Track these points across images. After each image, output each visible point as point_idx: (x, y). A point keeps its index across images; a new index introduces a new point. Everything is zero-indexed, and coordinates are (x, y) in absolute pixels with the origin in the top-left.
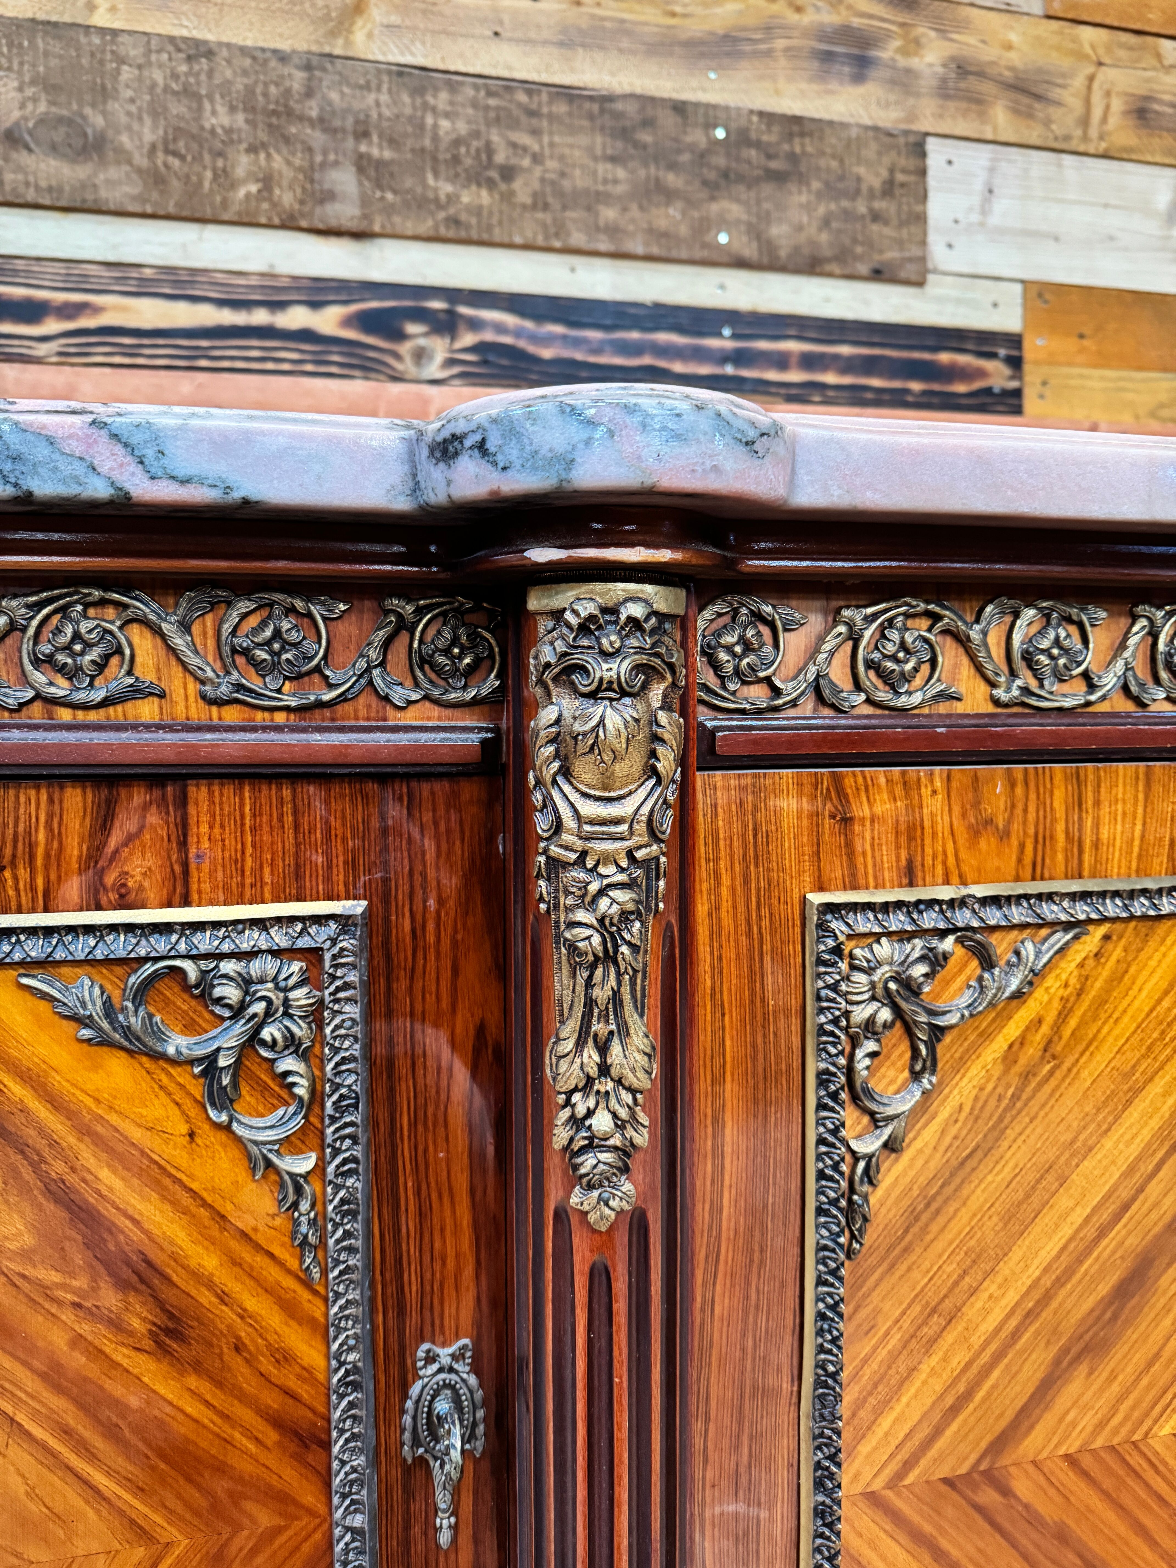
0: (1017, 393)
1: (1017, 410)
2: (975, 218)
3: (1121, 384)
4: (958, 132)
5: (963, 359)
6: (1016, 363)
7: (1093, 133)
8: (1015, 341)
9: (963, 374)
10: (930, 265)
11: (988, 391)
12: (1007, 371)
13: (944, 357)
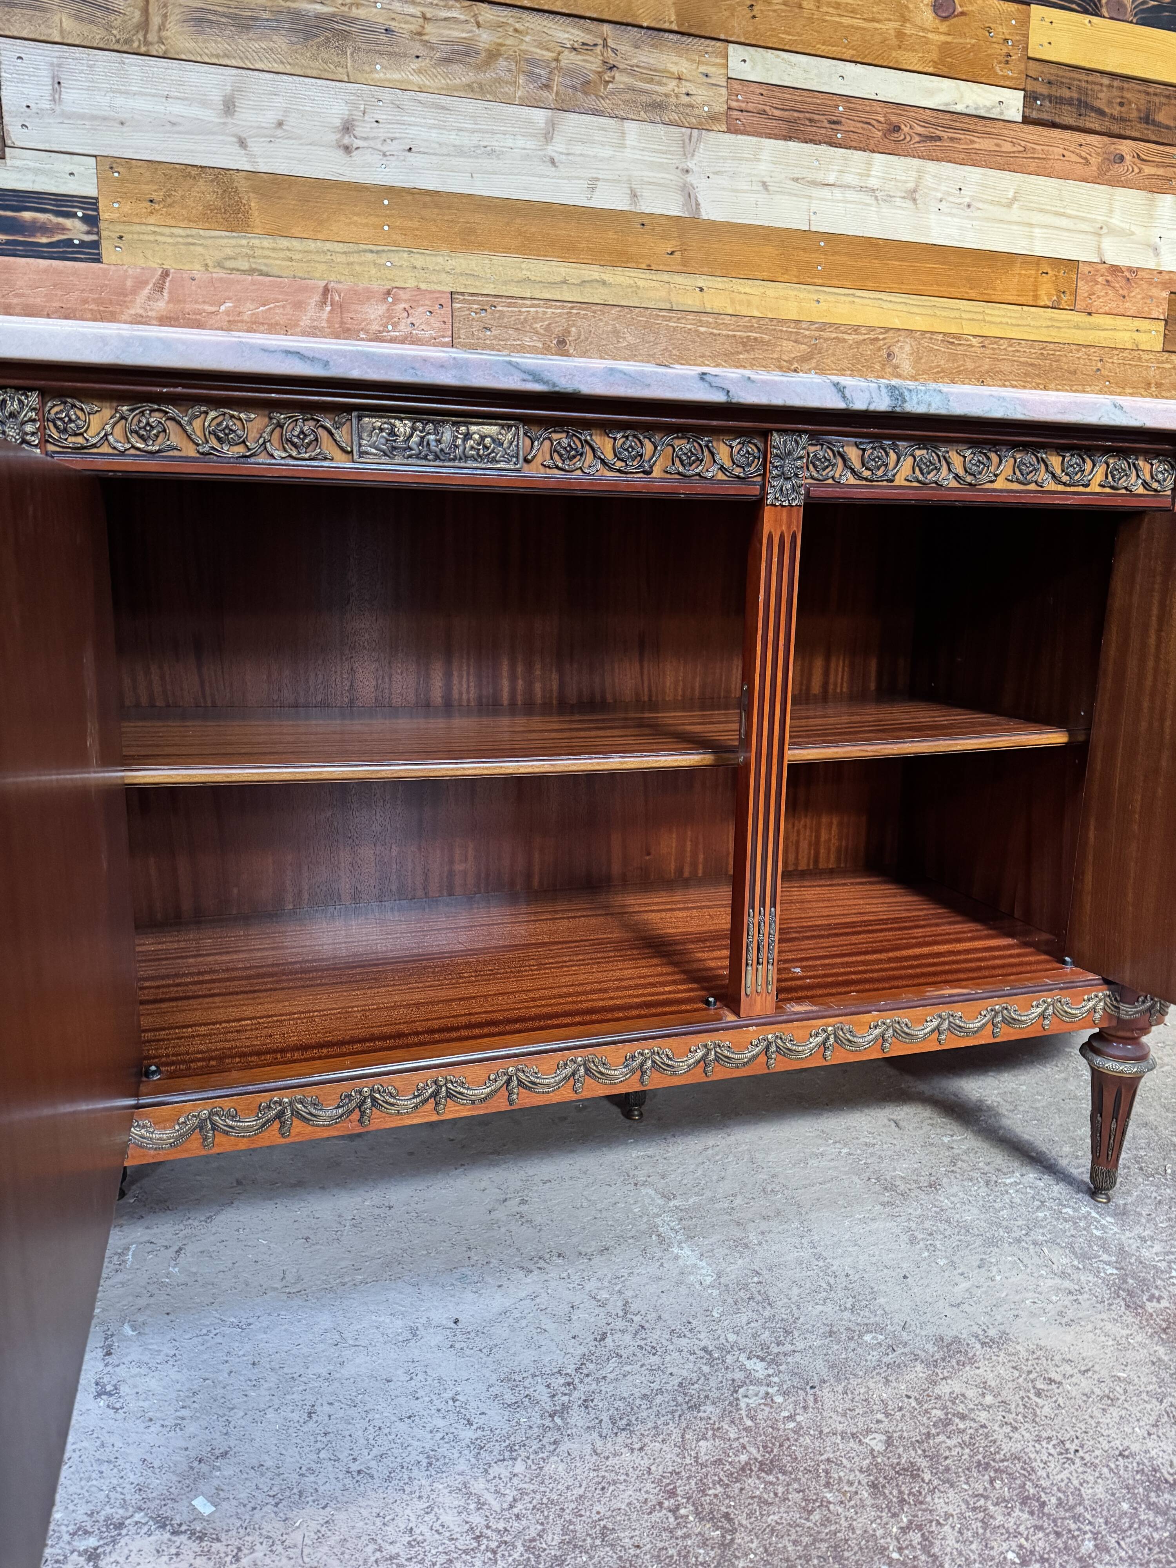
0: (96, 245)
1: (98, 260)
2: (46, 105)
3: (190, 240)
4: (24, 34)
5: (41, 217)
6: (92, 221)
7: (152, 37)
8: (91, 203)
9: (44, 229)
10: (8, 142)
11: (69, 242)
12: (85, 228)
13: (27, 215)
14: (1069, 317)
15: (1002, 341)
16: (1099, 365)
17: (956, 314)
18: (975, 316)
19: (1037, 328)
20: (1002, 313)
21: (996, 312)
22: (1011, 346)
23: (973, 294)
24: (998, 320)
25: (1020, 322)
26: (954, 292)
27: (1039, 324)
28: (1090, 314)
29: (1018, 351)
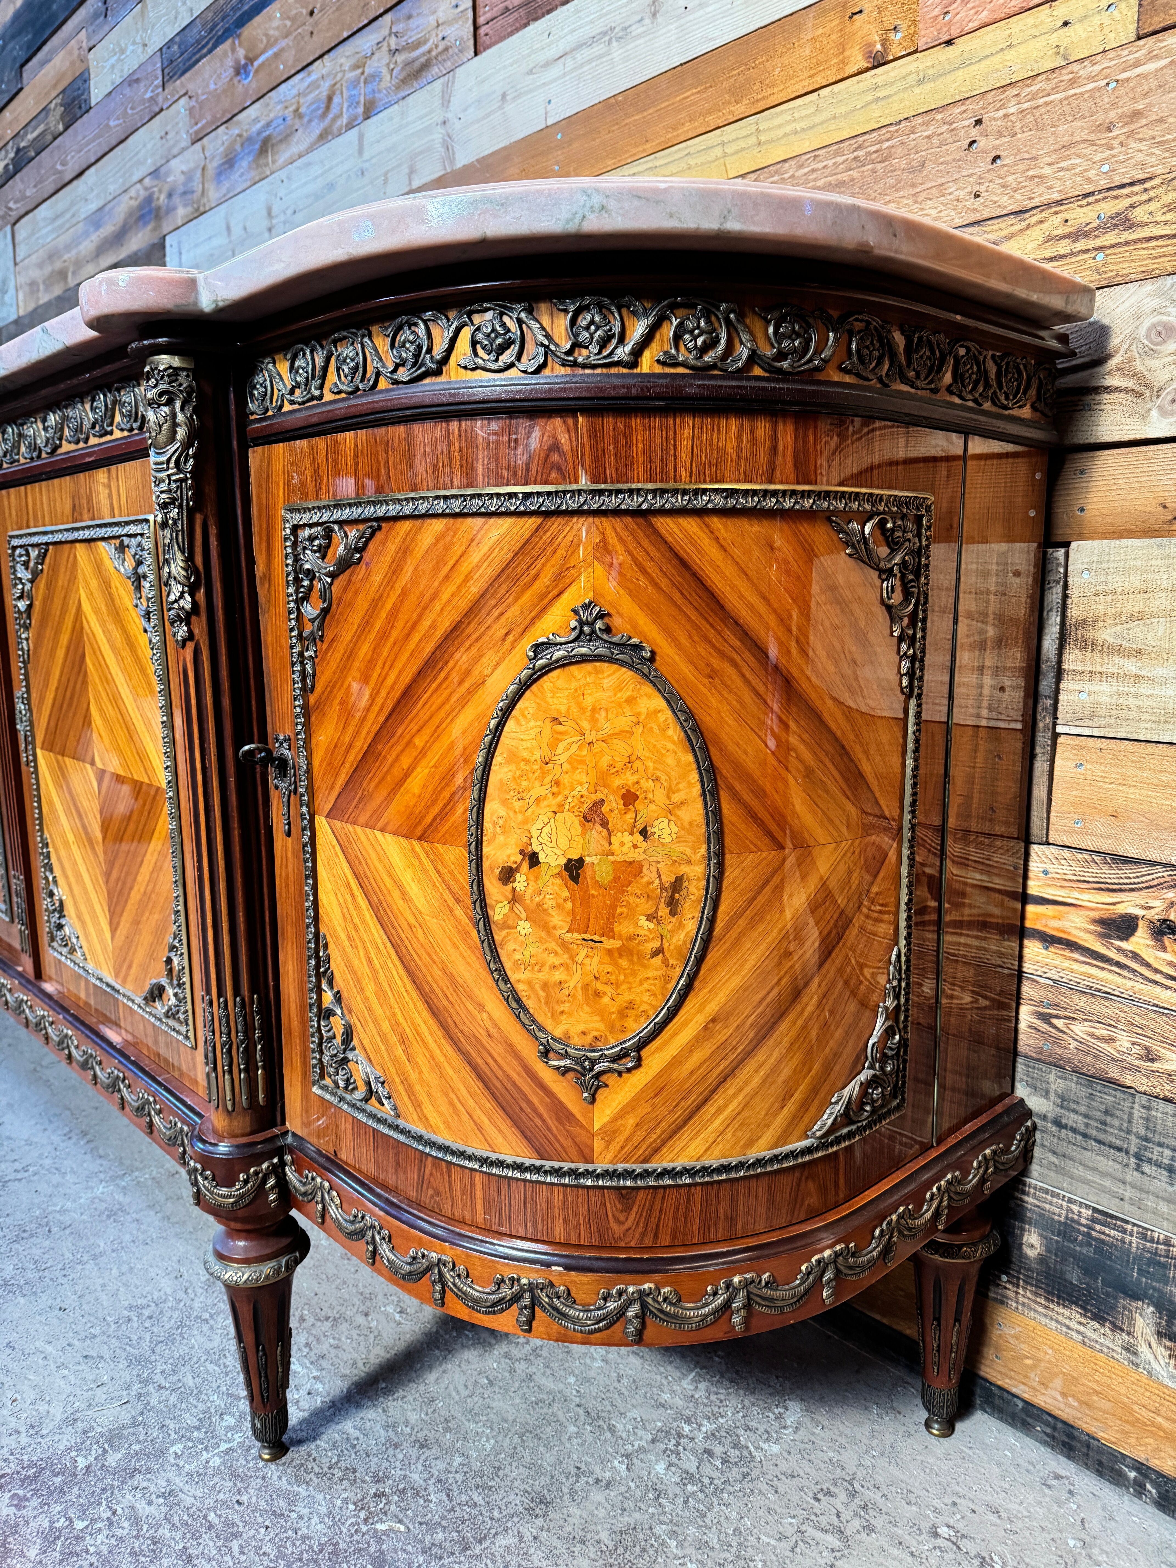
14: (903, 71)
15: (787, 165)
16: (974, 133)
17: (718, 152)
18: (743, 144)
19: (846, 115)
20: (787, 117)
21: (777, 121)
22: (801, 167)
23: (740, 110)
24: (780, 133)
25: (817, 119)
26: (713, 120)
27: (850, 107)
28: (949, 43)
29: (813, 171)
